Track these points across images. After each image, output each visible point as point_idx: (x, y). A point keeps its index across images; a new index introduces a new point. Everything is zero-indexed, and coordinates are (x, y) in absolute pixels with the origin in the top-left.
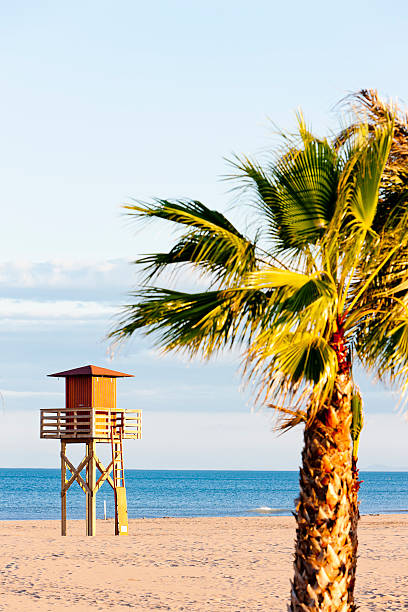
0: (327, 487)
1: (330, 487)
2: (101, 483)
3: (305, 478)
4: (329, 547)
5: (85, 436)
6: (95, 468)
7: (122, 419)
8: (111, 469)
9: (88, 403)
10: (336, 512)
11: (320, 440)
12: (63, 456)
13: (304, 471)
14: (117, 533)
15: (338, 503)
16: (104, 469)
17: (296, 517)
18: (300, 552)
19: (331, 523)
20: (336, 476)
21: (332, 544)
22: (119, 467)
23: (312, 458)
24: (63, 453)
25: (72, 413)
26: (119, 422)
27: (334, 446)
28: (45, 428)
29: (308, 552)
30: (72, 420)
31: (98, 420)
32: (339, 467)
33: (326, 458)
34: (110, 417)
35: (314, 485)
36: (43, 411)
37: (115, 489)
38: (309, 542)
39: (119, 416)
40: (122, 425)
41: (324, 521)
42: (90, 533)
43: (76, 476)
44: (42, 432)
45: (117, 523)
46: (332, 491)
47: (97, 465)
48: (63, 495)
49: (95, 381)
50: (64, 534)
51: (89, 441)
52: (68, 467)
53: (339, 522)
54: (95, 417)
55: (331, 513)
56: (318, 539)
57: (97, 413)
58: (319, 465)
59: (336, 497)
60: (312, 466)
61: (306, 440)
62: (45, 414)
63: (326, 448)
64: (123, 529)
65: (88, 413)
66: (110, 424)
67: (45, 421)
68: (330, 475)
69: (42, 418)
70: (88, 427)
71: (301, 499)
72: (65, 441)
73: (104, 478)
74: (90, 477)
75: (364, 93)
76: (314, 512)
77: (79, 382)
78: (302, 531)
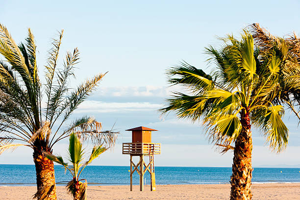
0: (243, 172)
1: (244, 171)
2: (145, 171)
3: (234, 168)
4: (244, 194)
5: (140, 153)
6: (143, 166)
7: (153, 147)
8: (149, 166)
9: (141, 141)
10: (246, 181)
11: (240, 154)
12: (131, 161)
13: (234, 166)
14: (151, 190)
15: (247, 178)
16: (146, 166)
17: (231, 183)
18: (232, 196)
19: (244, 185)
20: (246, 167)
21: (245, 193)
22: (152, 165)
23: (237, 161)
24: (131, 159)
25: (135, 145)
26: (152, 148)
27: (245, 156)
28: (124, 150)
29: (235, 196)
30: (135, 147)
31: (144, 147)
32: (247, 164)
33: (242, 161)
34: (149, 146)
35: (238, 171)
36: (123, 144)
37: (151, 174)
38: (236, 192)
39: (152, 145)
40: (153, 149)
41: (242, 184)
42: (141, 190)
43: (136, 168)
44: (123, 151)
45: (151, 187)
46: (245, 173)
47: (144, 164)
48: (131, 176)
49: (143, 132)
50: (131, 190)
51: (141, 155)
52: (133, 165)
53: (247, 184)
54: (143, 146)
55: (244, 181)
56: (239, 191)
57: (144, 144)
58: (240, 163)
59: (246, 175)
60: (237, 164)
61: (234, 154)
62: (124, 145)
63: (242, 157)
64: (154, 188)
65: (141, 144)
66: (149, 149)
67: (124, 148)
68: (244, 167)
69: (123, 146)
70: (141, 150)
71: (233, 176)
72: (132, 155)
73: (147, 169)
74: (141, 169)
75: (254, 24)
76: (238, 181)
77: (137, 132)
78: (233, 188)
